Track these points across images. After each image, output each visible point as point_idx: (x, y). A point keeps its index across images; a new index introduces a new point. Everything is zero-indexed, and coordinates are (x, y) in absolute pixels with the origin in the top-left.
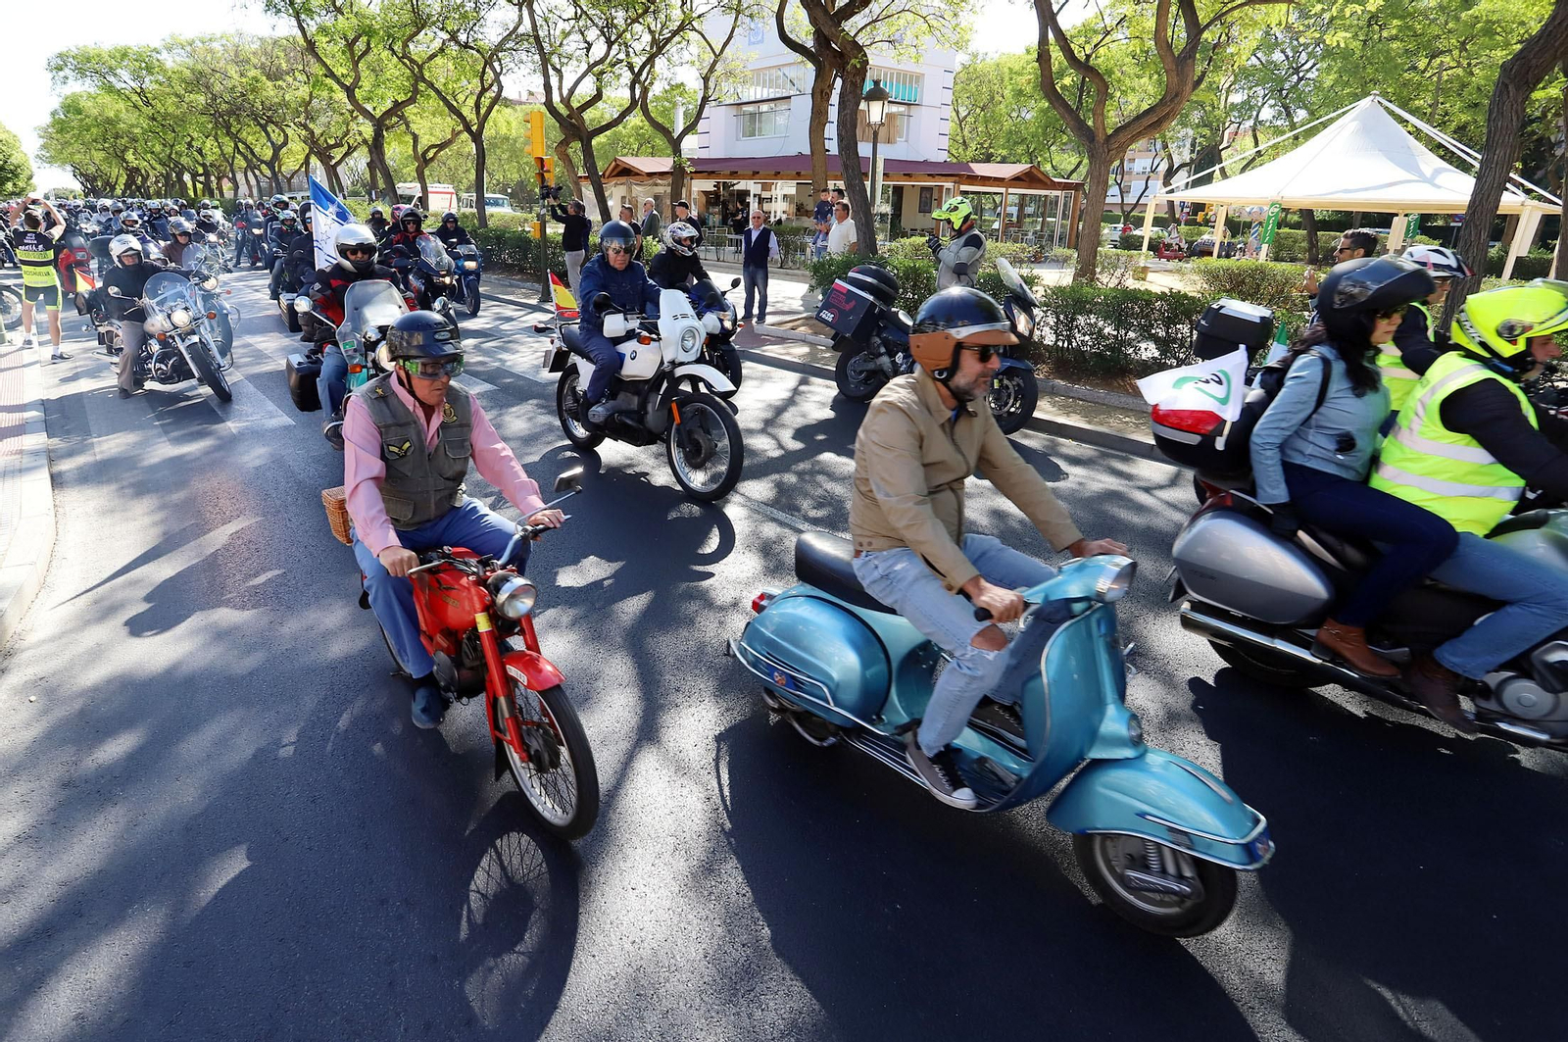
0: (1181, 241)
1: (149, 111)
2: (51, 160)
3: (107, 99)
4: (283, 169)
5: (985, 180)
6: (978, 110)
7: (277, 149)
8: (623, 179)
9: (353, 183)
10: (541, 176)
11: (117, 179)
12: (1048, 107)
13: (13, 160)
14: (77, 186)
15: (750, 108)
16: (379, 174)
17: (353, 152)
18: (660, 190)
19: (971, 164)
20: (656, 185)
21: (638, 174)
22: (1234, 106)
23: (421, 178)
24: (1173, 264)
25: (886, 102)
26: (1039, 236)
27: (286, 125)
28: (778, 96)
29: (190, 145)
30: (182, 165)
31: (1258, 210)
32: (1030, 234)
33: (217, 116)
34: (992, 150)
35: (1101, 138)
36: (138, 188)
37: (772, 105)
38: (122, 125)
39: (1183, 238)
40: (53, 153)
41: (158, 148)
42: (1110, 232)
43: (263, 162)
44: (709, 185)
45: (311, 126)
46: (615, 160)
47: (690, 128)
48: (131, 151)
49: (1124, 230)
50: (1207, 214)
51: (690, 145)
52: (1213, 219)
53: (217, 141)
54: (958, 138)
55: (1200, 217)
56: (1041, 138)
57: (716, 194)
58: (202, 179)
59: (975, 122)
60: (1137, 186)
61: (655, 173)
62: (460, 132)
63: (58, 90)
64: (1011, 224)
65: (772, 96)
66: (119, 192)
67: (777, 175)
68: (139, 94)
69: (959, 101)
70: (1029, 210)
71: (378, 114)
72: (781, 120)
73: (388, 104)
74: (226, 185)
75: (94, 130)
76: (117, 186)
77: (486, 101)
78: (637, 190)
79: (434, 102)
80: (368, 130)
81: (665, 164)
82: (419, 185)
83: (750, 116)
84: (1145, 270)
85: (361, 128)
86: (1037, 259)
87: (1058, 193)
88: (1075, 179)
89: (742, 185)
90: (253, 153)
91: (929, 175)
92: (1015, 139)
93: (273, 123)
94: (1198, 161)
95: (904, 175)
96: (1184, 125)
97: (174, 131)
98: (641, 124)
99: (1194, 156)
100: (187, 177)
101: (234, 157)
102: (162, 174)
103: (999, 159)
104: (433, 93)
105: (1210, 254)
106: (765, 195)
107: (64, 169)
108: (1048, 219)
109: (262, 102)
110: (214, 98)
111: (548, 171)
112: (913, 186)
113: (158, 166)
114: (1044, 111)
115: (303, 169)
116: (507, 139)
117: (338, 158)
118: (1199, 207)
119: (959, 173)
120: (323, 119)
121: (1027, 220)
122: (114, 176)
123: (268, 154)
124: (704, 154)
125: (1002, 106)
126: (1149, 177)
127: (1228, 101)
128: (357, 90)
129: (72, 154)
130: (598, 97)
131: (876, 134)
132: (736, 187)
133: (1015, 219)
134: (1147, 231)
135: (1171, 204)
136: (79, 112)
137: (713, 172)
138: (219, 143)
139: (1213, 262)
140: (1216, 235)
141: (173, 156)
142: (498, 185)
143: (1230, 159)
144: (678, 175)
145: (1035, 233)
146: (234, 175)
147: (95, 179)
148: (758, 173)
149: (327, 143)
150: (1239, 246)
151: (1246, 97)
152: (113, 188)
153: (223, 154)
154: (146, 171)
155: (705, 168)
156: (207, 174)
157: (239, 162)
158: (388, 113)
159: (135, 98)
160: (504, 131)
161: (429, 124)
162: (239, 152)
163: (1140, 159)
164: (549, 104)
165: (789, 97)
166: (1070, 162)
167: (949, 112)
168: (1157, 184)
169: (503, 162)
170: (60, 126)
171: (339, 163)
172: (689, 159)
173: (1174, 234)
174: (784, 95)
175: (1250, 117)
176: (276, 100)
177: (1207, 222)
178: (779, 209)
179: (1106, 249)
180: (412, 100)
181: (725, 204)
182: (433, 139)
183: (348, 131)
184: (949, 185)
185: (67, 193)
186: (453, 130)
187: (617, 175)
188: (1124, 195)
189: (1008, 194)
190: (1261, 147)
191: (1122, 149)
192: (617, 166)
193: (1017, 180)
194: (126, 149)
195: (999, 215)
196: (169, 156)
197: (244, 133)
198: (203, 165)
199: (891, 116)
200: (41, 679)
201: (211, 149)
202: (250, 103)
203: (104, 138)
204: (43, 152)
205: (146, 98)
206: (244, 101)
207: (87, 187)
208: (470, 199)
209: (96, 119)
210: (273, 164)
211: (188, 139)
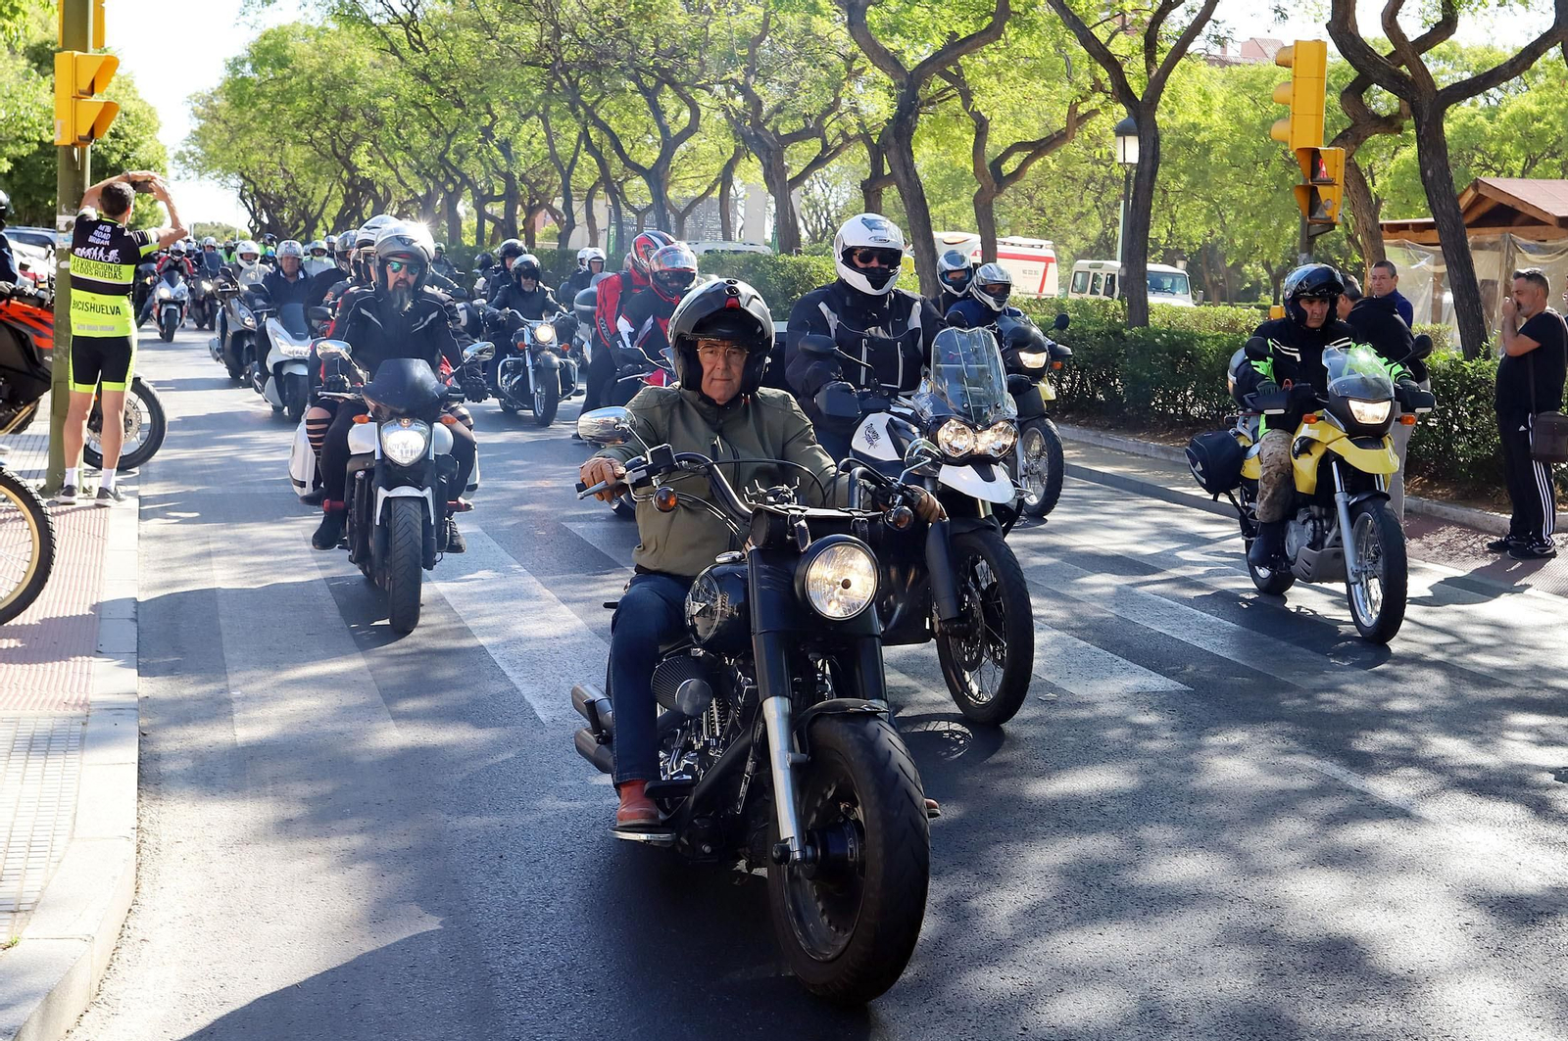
1: (419, 61)
2: (206, 164)
3: (342, 36)
4: (675, 188)
7: (669, 144)
17: (832, 157)
21: (1533, 222)
23: (984, 222)
29: (488, 133)
30: (464, 177)
33: (557, 68)
38: (360, 91)
40: (212, 147)
41: (421, 140)
43: (638, 169)
46: (1476, 185)
48: (366, 144)
53: (545, 125)
63: (251, 18)
68: (406, 27)
71: (911, 62)
73: (938, 42)
75: (302, 102)
77: (1172, 27)
80: (877, 105)
82: (976, 239)
93: (673, 84)
97: (460, 104)
107: (224, 184)
109: (656, 39)
110: (557, 33)
111: (1328, 183)
113: (413, 181)
115: (716, 194)
117: (800, 167)
122: (318, 199)
128: (871, 8)
129: (246, 152)
136: (282, 62)
138: (548, 130)
141: (451, 156)
147: (280, 203)
152: (311, 226)
153: (553, 156)
154: (386, 189)
157: (586, 172)
158: (931, 67)
159: (398, 32)
162: (591, 148)
170: (238, 92)
171: (798, 180)
180: (988, 36)
182: (1019, 131)
186: (1073, 108)
187: (1478, 224)
192: (1479, 199)
194: (357, 138)
196: (441, 157)
201: (530, 139)
202: (629, 42)
203: (317, 116)
204: (192, 148)
205: (419, 33)
206: (619, 37)
207: (262, 223)
208: (1092, 271)
209: (311, 78)
210: (657, 177)
211: (486, 121)
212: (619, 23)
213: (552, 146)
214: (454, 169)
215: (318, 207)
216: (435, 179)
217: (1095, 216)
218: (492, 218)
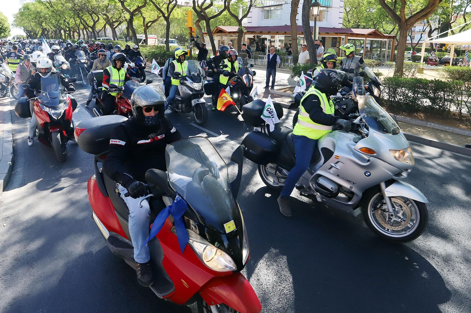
0: (436, 58)
1: (52, 9)
2: (17, 26)
3: (38, 5)
4: (96, 29)
5: (357, 35)
6: (354, 9)
7: (95, 23)
8: (219, 34)
9: (120, 34)
10: (191, 34)
11: (38, 32)
12: (381, 8)
13: (5, 26)
14: (24, 34)
15: (267, 9)
16: (130, 31)
17: (121, 23)
18: (233, 38)
19: (352, 29)
20: (232, 36)
21: (225, 32)
22: (455, 7)
23: (145, 33)
24: (433, 67)
25: (319, 7)
26: (379, 56)
27: (99, 14)
28: (278, 4)
29: (65, 21)
30: (61, 28)
31: (468, 46)
32: (375, 55)
33: (75, 11)
34: (359, 23)
35: (403, 20)
36: (45, 35)
37: (275, 7)
39: (437, 56)
40: (18, 23)
41: (53, 22)
42: (408, 54)
43: (89, 27)
44: (251, 36)
45: (108, 14)
46: (217, 27)
47: (245, 16)
48: (44, 22)
49: (413, 53)
50: (446, 47)
51: (245, 22)
52: (449, 49)
53: (74, 19)
54: (346, 19)
55: (444, 48)
56: (379, 19)
57: (254, 39)
58: (68, 32)
59: (352, 13)
60: (417, 37)
61: (231, 32)
62: (160, 17)
64: (367, 51)
65: (275, 4)
66: (38, 36)
67: (277, 33)
68: (49, 3)
69: (346, 6)
70: (375, 46)
71: (132, 10)
72: (279, 12)
73: (136, 7)
74: (76, 34)
75: (33, 15)
76: (38, 34)
77: (171, 6)
78: (225, 38)
79: (152, 6)
80: (128, 16)
81: (235, 29)
82: (144, 35)
83: (267, 11)
84: (423, 69)
85: (125, 16)
86: (378, 65)
87: (386, 40)
88: (393, 34)
89: (263, 36)
90: (86, 24)
91: (335, 33)
92: (368, 19)
93: (94, 13)
94: (441, 28)
95: (326, 33)
96: (436, 14)
97: (60, 16)
98: (226, 14)
99: (440, 26)
100: (62, 31)
101: (79, 25)
102: (54, 31)
103: (362, 27)
104: (151, 3)
105: (449, 63)
106: (272, 40)
107: (21, 29)
108: (382, 49)
109: (91, 6)
110: (75, 5)
111: (194, 32)
112: (329, 37)
113: (53, 28)
114: (380, 9)
115: (103, 29)
116: (176, 19)
117: (116, 25)
118: (442, 45)
119: (346, 32)
120: (112, 12)
121: (374, 49)
122: (37, 31)
123: (91, 24)
124: (250, 25)
125: (363, 7)
126: (422, 34)
127: (453, 5)
128: (125, 2)
129: (24, 24)
130: (211, 5)
131: (315, 19)
132: (261, 37)
133: (369, 49)
134: (423, 54)
135: (432, 44)
136: (28, 9)
137: (253, 32)
138: (75, 20)
139: (450, 67)
140: (451, 56)
141: (59, 24)
142: (172, 35)
143: (455, 27)
144: (240, 33)
145: (377, 55)
146: (79, 31)
147: (31, 32)
148: (270, 32)
149: (113, 20)
150: (460, 60)
151: (460, 4)
152: (37, 35)
153: (76, 24)
154: (49, 29)
155: (251, 30)
156: (70, 31)
157: (82, 26)
158: (135, 11)
159: (48, 4)
160: (176, 16)
161: (149, 14)
162: (82, 23)
163: (418, 27)
164: (194, 8)
165: (282, 5)
166: (390, 28)
167: (343, 10)
168: (425, 36)
169: (175, 27)
170: (22, 14)
171: (116, 28)
172: (245, 27)
173: (433, 55)
174: (280, 4)
175: (462, 11)
176: (96, 5)
177: (446, 51)
178: (277, 45)
179: (406, 61)
180: (144, 6)
181: (257, 43)
182: (150, 19)
183: (121, 16)
184: (343, 37)
185: (21, 36)
186: (158, 16)
187: (218, 32)
188: (412, 40)
189: (366, 40)
190: (468, 22)
191: (412, 24)
192: (217, 29)
193: (370, 35)
194: (42, 22)
195: (363, 47)
196: (57, 25)
197: (84, 17)
198: (69, 28)
199: (321, 11)
200: (8, 217)
201: (72, 22)
202: (87, 7)
203: (36, 18)
204: (14, 23)
205: (51, 4)
206: (85, 6)
207: (28, 35)
208: (163, 40)
209: (34, 11)
210: (93, 27)
211: (64, 19)
212: (85, 4)
213: (75, 22)
214: (60, 26)
215: (37, 32)
216: (57, 28)
217: (164, 30)
218: (67, 33)
